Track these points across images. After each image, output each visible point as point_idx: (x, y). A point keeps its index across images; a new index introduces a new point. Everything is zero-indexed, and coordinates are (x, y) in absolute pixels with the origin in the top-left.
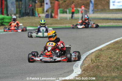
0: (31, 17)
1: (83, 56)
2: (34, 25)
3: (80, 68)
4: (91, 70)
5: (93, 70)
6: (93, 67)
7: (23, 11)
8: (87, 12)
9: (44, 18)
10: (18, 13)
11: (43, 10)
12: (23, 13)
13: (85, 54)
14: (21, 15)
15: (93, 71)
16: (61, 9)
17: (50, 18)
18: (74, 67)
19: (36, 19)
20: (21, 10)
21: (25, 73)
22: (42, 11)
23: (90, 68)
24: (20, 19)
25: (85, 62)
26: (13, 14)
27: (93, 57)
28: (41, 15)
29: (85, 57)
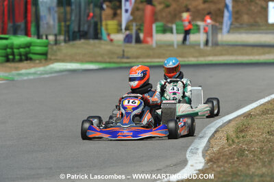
0: (92, 41)
1: (210, 127)
2: (100, 59)
3: (201, 154)
4: (227, 160)
5: (231, 161)
6: (230, 153)
7: (74, 27)
8: (216, 29)
9: (121, 43)
10: (63, 32)
11: (120, 25)
12: (74, 32)
13: (213, 123)
14: (69, 36)
15: (230, 163)
16: (160, 24)
17: (133, 44)
18: (188, 155)
19: (103, 47)
20: (68, 26)
21: (77, 168)
22: (115, 27)
23: (223, 155)
24: (67, 45)
25: (213, 142)
26: (50, 34)
27: (231, 131)
28: (113, 36)
29: (213, 130)
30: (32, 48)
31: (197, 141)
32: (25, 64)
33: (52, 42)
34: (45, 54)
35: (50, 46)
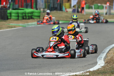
0: (59, 12)
1: (107, 49)
2: (62, 19)
3: (103, 60)
7: (52, 5)
8: (111, 8)
9: (71, 12)
10: (47, 7)
11: (71, 5)
12: (51, 8)
13: (108, 47)
14: (49, 9)
16: (87, 5)
17: (76, 13)
18: (98, 60)
20: (49, 5)
21: (52, 64)
22: (69, 6)
25: (108, 55)
26: (41, 8)
28: (68, 10)
30: (34, 14)
31: (101, 54)
32: (31, 20)
33: (42, 12)
34: (39, 16)
35: (41, 13)
